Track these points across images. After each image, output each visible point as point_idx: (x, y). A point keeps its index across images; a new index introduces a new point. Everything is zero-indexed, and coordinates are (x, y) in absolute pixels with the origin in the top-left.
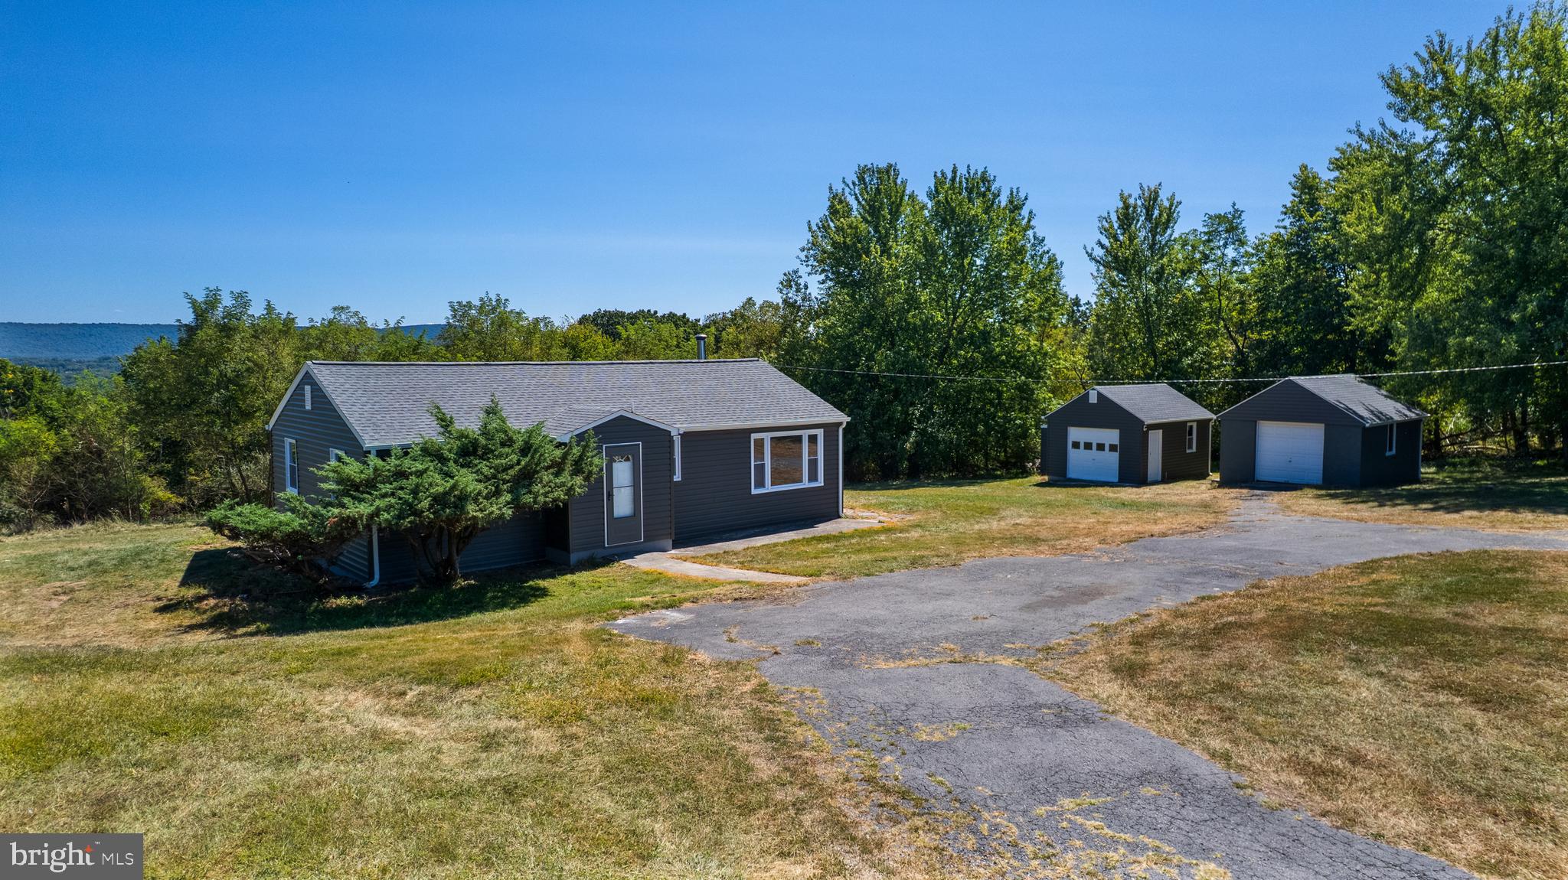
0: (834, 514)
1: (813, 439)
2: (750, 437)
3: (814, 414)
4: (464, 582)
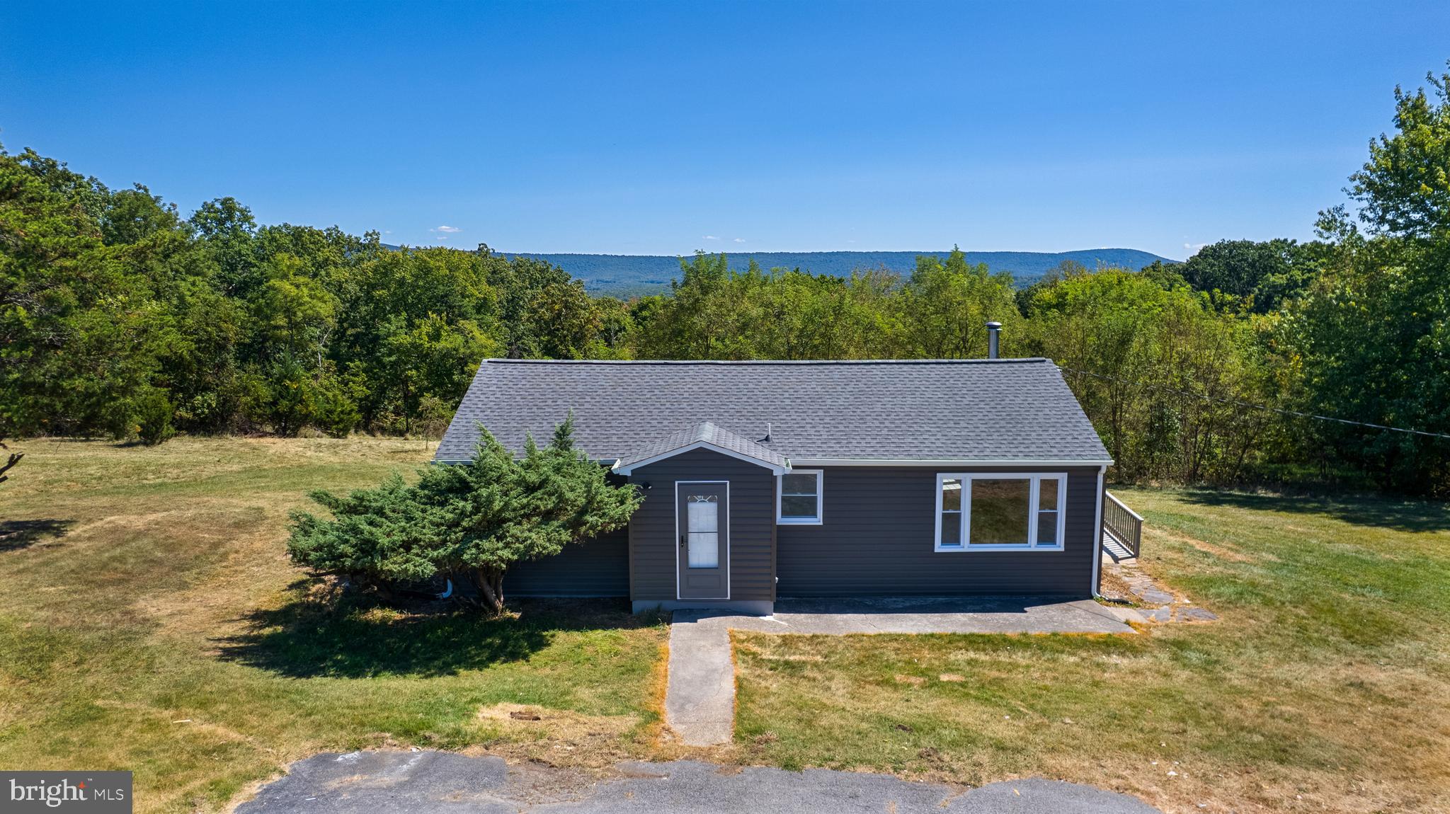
0: (1080, 591)
1: (1049, 488)
2: (935, 478)
3: (1055, 451)
4: (508, 614)
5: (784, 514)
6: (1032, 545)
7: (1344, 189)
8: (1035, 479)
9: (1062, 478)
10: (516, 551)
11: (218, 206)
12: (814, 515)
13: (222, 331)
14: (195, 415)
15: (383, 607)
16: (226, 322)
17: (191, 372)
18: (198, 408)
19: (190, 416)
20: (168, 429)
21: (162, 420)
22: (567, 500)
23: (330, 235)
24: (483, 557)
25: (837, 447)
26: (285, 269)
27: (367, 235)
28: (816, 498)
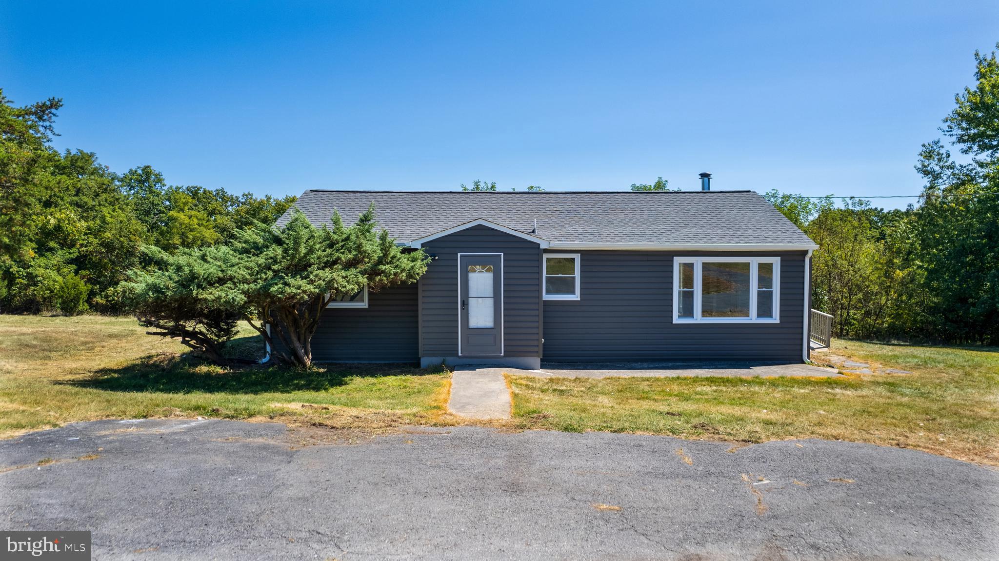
0: (796, 357)
1: (765, 270)
2: (672, 261)
3: (769, 240)
4: (315, 369)
5: (548, 292)
6: (753, 318)
7: (939, 128)
8: (754, 262)
9: (776, 261)
10: (319, 287)
11: (139, 171)
12: (573, 292)
13: (131, 241)
14: (107, 301)
15: (209, 364)
16: (134, 235)
17: (106, 270)
18: (110, 296)
19: (104, 301)
20: (84, 305)
21: (79, 298)
22: (365, 252)
23: (218, 194)
24: (288, 290)
25: (591, 237)
26: (182, 205)
27: (244, 195)
28: (574, 278)
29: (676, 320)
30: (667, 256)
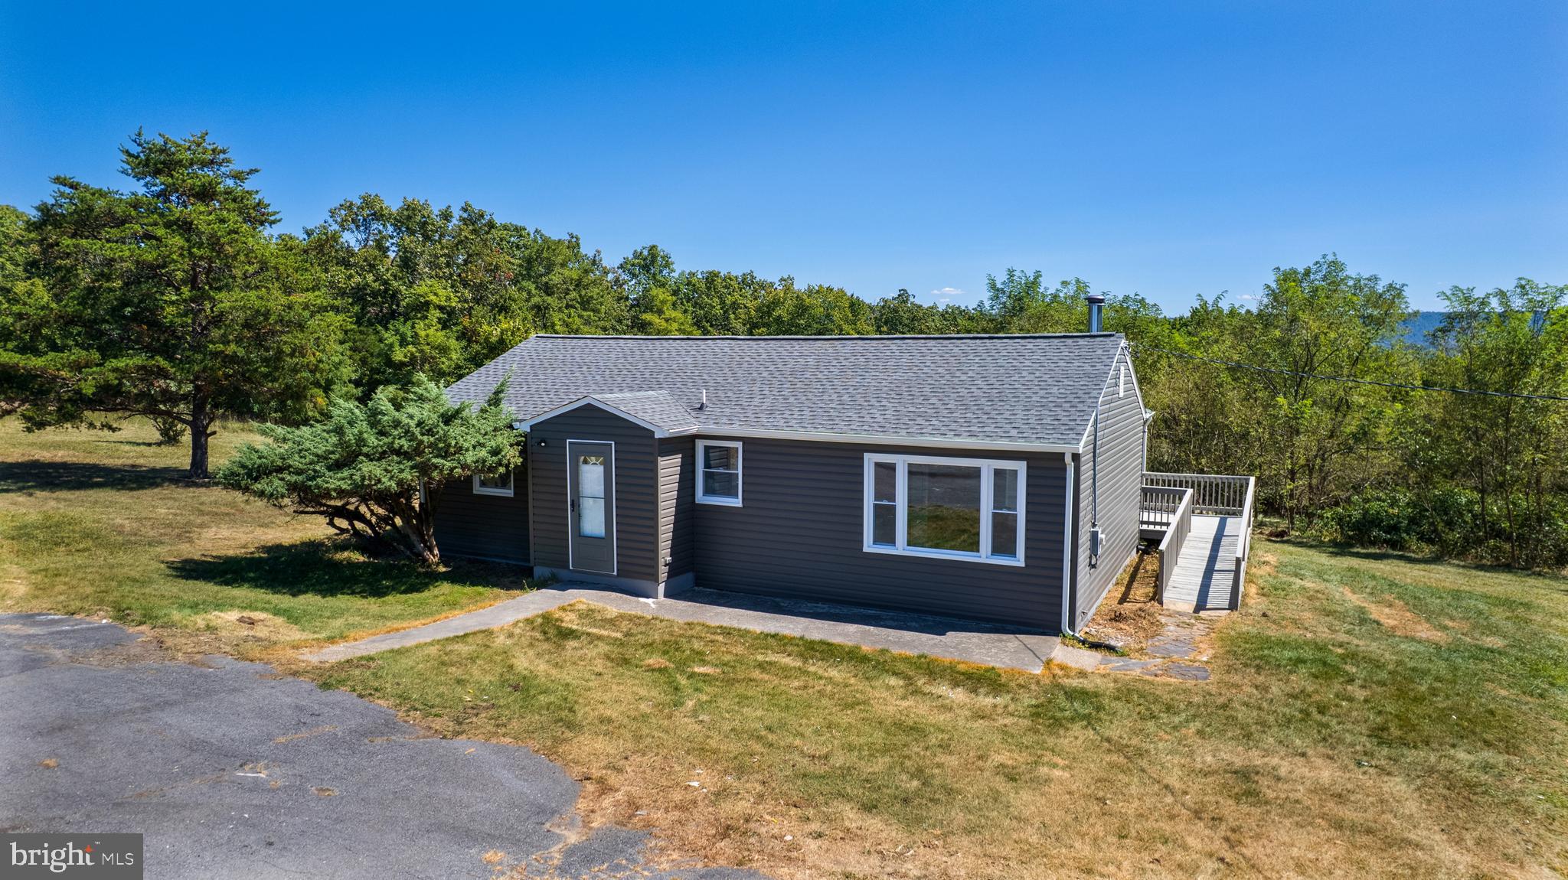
0: (1048, 624)
2: (862, 459)
3: (1014, 432)
4: (440, 568)
5: (707, 492)
6: (984, 555)
8: (987, 467)
9: (1021, 467)
12: (735, 495)
25: (764, 417)
28: (734, 475)
29: (869, 546)
30: (857, 451)
